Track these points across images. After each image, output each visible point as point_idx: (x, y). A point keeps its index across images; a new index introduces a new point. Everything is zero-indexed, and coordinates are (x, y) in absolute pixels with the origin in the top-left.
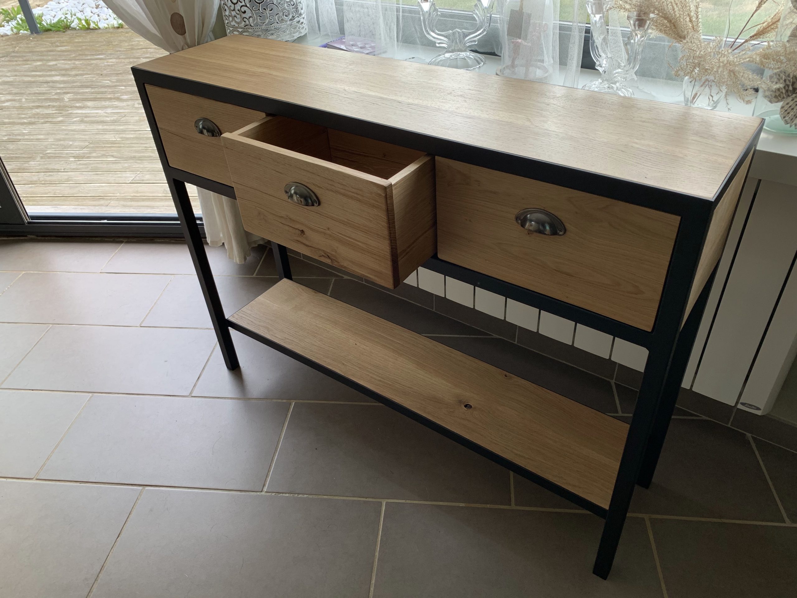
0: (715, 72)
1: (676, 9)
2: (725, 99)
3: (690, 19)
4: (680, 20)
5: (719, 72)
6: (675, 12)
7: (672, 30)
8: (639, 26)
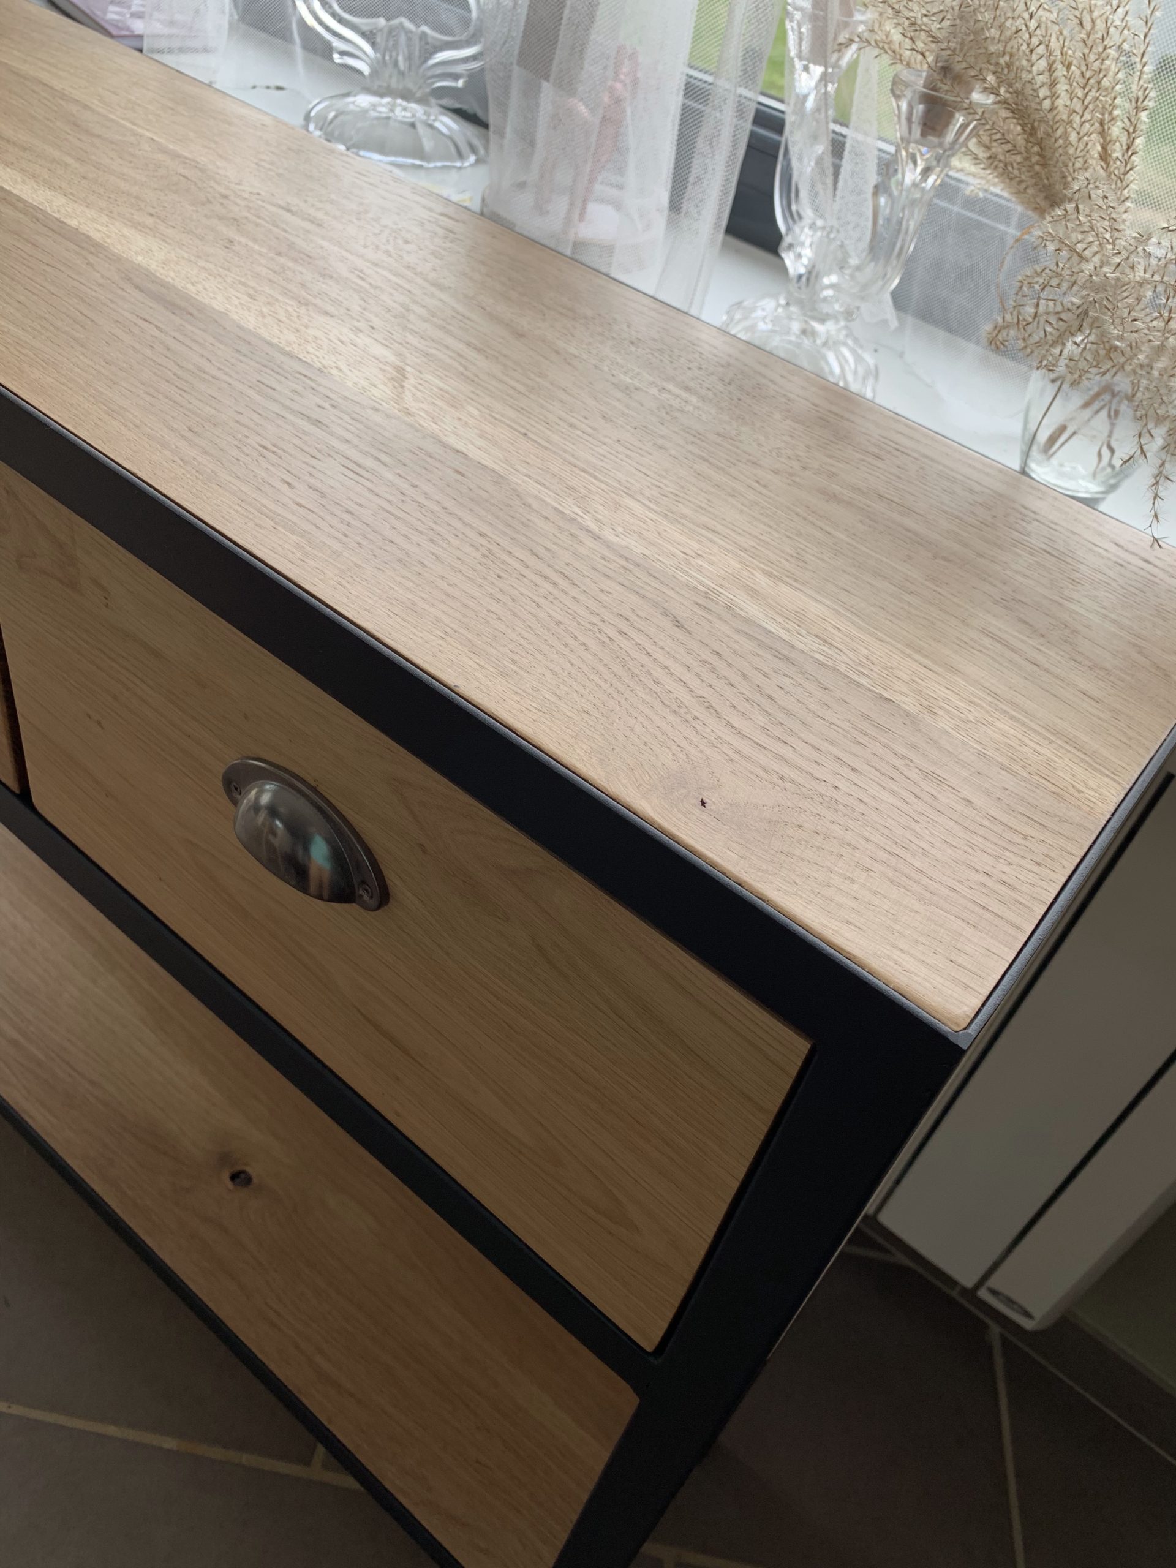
0: (1142, 366)
1: (1062, 87)
2: (1151, 495)
3: (1104, 148)
4: (1066, 135)
5: (1156, 373)
6: (1054, 96)
7: (1031, 167)
8: (925, 124)
